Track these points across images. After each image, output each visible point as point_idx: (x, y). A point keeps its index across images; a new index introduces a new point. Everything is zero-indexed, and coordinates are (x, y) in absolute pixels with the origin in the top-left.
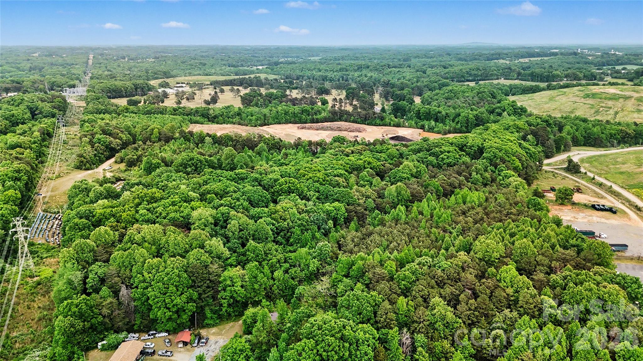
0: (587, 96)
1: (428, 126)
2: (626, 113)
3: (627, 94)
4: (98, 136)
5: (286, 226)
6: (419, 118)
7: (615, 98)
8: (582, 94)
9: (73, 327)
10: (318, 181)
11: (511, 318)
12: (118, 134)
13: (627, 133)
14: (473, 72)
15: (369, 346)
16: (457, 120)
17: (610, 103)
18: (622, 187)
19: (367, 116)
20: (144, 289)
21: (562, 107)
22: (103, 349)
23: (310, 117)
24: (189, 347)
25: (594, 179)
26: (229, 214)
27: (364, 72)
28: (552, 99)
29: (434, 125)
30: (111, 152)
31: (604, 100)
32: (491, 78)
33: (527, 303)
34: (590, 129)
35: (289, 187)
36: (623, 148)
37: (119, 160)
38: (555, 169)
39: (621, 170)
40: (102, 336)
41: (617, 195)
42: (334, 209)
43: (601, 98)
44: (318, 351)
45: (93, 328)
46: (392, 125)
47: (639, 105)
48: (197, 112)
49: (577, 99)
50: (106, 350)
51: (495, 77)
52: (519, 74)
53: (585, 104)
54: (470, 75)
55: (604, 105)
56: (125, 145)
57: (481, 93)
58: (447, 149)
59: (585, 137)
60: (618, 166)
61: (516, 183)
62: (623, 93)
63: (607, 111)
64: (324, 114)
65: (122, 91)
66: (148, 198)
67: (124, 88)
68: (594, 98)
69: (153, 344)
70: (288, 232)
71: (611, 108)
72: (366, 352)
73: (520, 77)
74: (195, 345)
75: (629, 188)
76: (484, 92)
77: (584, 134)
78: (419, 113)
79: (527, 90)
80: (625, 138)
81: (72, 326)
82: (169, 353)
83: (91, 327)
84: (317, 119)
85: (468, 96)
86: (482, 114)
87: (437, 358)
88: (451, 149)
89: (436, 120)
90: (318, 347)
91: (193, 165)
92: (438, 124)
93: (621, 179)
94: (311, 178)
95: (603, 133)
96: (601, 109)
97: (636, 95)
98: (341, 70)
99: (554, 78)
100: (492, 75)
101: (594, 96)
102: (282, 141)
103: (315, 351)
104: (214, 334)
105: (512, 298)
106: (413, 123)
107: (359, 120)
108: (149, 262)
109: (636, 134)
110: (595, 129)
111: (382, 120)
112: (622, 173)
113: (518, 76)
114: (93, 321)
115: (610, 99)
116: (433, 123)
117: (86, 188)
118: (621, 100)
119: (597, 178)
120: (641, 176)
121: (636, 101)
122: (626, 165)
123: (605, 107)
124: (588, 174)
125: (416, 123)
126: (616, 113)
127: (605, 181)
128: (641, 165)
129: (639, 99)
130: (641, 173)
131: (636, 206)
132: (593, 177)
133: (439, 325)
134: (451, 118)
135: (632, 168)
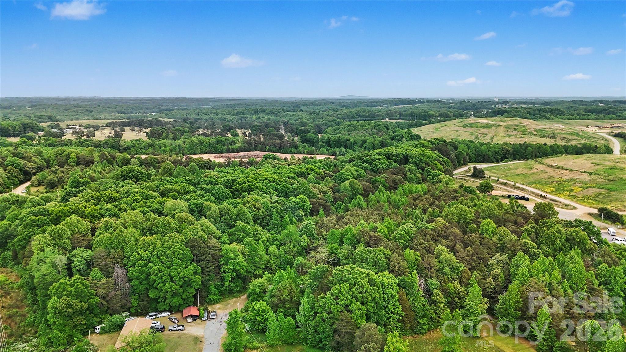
0: (465, 126)
1: (339, 152)
2: (499, 138)
3: (497, 123)
4: (9, 158)
5: (262, 214)
6: (330, 146)
7: (487, 126)
8: (462, 125)
9: (71, 308)
10: (274, 181)
11: (502, 261)
12: (31, 158)
13: (507, 150)
15: (393, 289)
16: (364, 146)
17: (485, 131)
18: (523, 184)
19: (282, 145)
20: (142, 266)
21: (448, 135)
22: (103, 331)
23: (226, 147)
24: (198, 321)
25: (498, 180)
26: (202, 204)
27: (261, 115)
28: (437, 129)
29: (345, 151)
30: (26, 176)
31: (480, 128)
32: (377, 118)
33: (513, 246)
34: (479, 148)
35: (249, 186)
36: (507, 162)
37: (36, 183)
38: (464, 176)
39: (517, 173)
40: (99, 320)
41: (523, 190)
42: (300, 201)
43: (477, 127)
44: (353, 293)
45: (90, 309)
46: (306, 152)
47: (508, 131)
48: (106, 143)
49: (459, 129)
50: (106, 332)
51: (381, 118)
52: (401, 115)
53: (466, 132)
54: (359, 116)
55: (481, 132)
56: (40, 169)
57: (378, 125)
58: (377, 157)
59: (475, 154)
60: (512, 171)
61: (445, 179)
62: (494, 123)
63: (484, 137)
64: (239, 145)
65: (9, 130)
66: (105, 198)
67: (12, 127)
68: (472, 127)
69: (159, 323)
70: (263, 220)
71: (486, 134)
72: (392, 295)
73: (401, 117)
74: (206, 318)
75: (529, 184)
77: (475, 153)
78: (330, 142)
79: (413, 126)
80: (506, 155)
81: (70, 306)
82: (181, 328)
83: (88, 309)
84: (232, 149)
85: (367, 129)
86: (385, 140)
87: (451, 298)
88: (381, 157)
89: (346, 147)
90: (354, 289)
91: (134, 177)
92: (347, 150)
93: (519, 179)
94: (266, 179)
95: (489, 151)
96: (479, 135)
97: (504, 124)
98: (238, 114)
99: (431, 116)
100: (378, 116)
101: (471, 125)
102: (211, 161)
103: (351, 293)
104: (219, 308)
105: (498, 245)
106: (325, 150)
107: (274, 149)
108: (144, 240)
109: (514, 151)
110: (483, 147)
111: (296, 149)
112: (518, 175)
114: (91, 301)
115: (484, 127)
116: (343, 150)
117: (17, 201)
118: (493, 128)
119: (500, 180)
120: (534, 175)
121: (505, 129)
122: (518, 170)
123: (482, 134)
124: (492, 178)
125: (328, 150)
126: (492, 138)
127: (508, 182)
128: (531, 168)
129: (507, 127)
130: (534, 173)
131: (541, 195)
132: (497, 179)
133: (447, 269)
134: (359, 145)
135: (525, 171)
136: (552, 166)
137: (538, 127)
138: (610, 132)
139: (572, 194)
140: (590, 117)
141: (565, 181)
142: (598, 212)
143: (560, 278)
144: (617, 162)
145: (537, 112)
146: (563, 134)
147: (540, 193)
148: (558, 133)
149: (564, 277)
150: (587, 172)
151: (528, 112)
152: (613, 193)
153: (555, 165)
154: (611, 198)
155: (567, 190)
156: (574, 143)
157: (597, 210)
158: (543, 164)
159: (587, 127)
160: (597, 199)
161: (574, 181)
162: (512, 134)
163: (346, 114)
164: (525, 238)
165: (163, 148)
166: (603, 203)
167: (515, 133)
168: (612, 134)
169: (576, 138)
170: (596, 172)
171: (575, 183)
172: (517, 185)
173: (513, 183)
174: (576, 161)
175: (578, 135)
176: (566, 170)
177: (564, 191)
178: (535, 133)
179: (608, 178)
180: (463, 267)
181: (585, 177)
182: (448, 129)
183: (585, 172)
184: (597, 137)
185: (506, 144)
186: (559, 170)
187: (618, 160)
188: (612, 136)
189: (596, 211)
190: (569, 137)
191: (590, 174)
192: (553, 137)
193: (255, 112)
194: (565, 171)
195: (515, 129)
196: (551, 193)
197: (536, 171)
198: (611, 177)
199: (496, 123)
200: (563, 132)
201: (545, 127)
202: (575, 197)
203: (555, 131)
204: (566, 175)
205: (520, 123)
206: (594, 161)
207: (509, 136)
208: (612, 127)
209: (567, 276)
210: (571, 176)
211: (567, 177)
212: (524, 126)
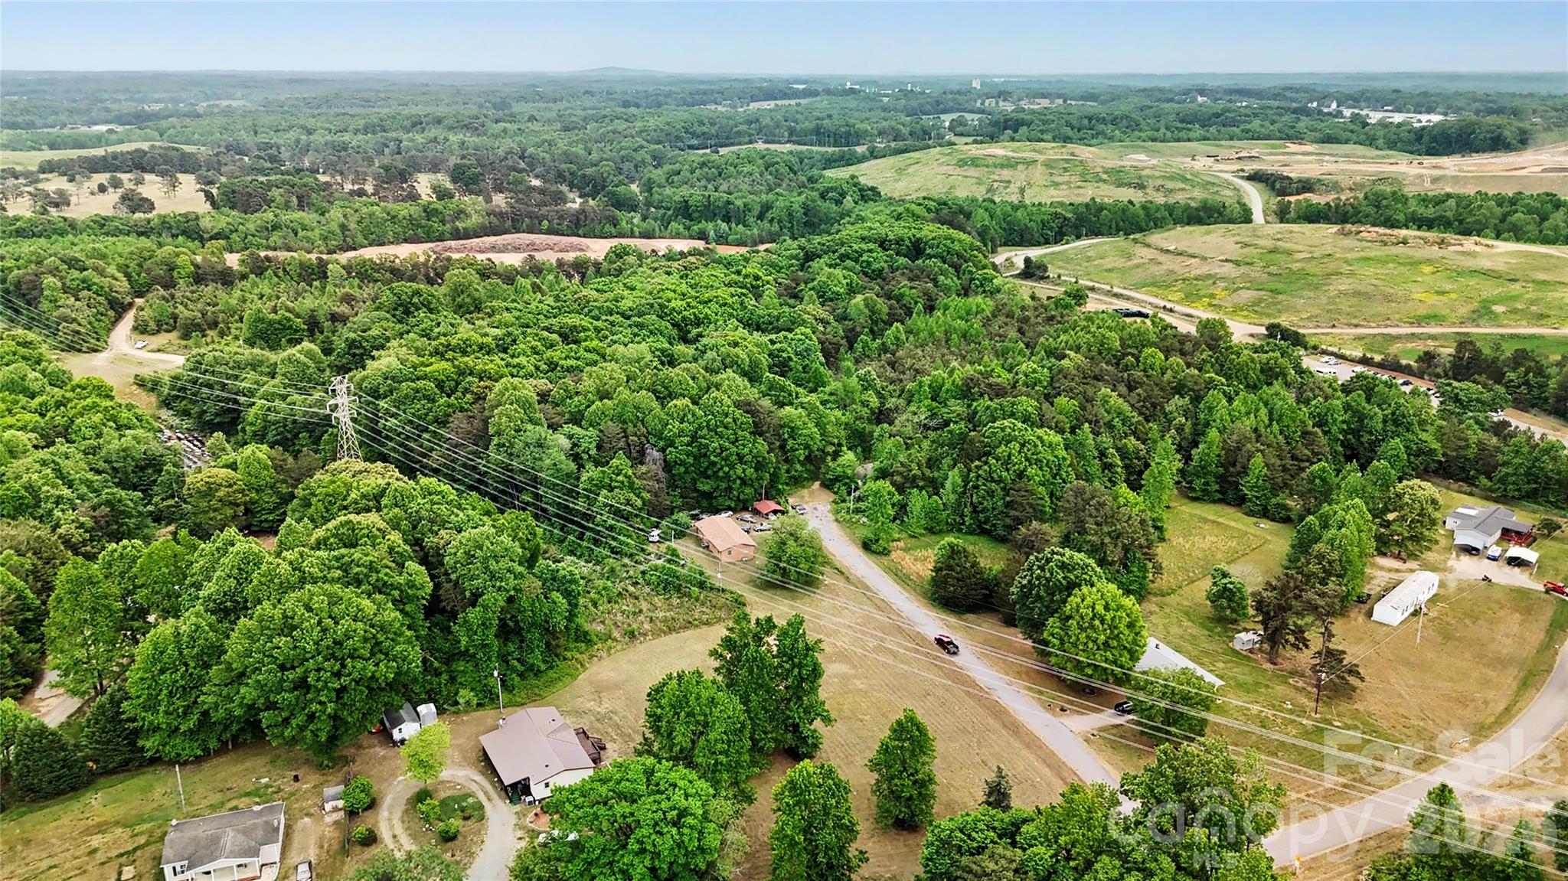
0: (963, 163)
1: (715, 231)
2: (1035, 189)
3: (1027, 156)
6: (690, 217)
7: (1010, 164)
8: (953, 160)
11: (1183, 406)
13: (1065, 218)
14: (699, 129)
16: (769, 215)
17: (1006, 174)
18: (1126, 288)
19: (582, 217)
21: (930, 185)
28: (900, 170)
29: (726, 229)
31: (993, 169)
36: (1067, 243)
37: (152, 325)
39: (1106, 267)
41: (1128, 298)
43: (987, 166)
46: (637, 234)
47: (1051, 174)
49: (950, 170)
51: (747, 139)
52: (792, 132)
53: (965, 177)
54: (694, 135)
55: (997, 178)
60: (1096, 263)
62: (1019, 155)
63: (1006, 188)
68: (977, 166)
71: (1009, 182)
73: (794, 138)
75: (1137, 287)
76: (777, 163)
77: (1004, 225)
78: (687, 207)
79: (835, 161)
80: (1061, 227)
88: (871, 246)
89: (727, 219)
92: (732, 225)
93: (1115, 278)
95: (1031, 221)
96: (996, 185)
97: (1041, 158)
99: (859, 137)
100: (738, 133)
101: (973, 162)
106: (680, 227)
110: (1019, 213)
111: (615, 226)
112: (1109, 270)
113: (791, 135)
115: (1002, 166)
116: (722, 225)
118: (1020, 167)
119: (1080, 282)
120: (1140, 270)
121: (1044, 168)
122: (1107, 260)
123: (1001, 181)
124: (1063, 278)
125: (688, 228)
126: (1022, 190)
127: (1097, 285)
128: (1129, 257)
129: (1048, 164)
130: (1138, 266)
131: (1164, 307)
132: (1074, 280)
133: (1117, 422)
134: (756, 213)
135: (1120, 263)
136: (1168, 251)
137: (1110, 164)
138: (1238, 171)
139: (1215, 302)
140: (1192, 135)
141: (1196, 279)
142: (1266, 332)
143: (1267, 422)
144: (1278, 239)
145: (1086, 122)
146: (1157, 178)
147: (1162, 303)
148: (1148, 177)
149: (1271, 420)
150: (1231, 261)
151: (1069, 124)
152: (1280, 297)
153: (1172, 248)
154: (1279, 307)
155: (1204, 296)
156: (1180, 198)
157: (1264, 328)
158: (1149, 246)
159: (1193, 159)
160: (1256, 308)
161: (1214, 279)
162: (1058, 179)
163: (662, 130)
164: (1208, 372)
165: (301, 233)
166: (1268, 316)
167: (1067, 178)
168: (1241, 174)
169: (1183, 186)
170: (1247, 260)
171: (1214, 283)
172: (1116, 290)
173: (1108, 288)
174: (1207, 238)
175: (1184, 180)
176: (1195, 257)
177: (1200, 298)
178: (1105, 177)
179: (1266, 270)
180: (1136, 418)
181: (1228, 270)
182: (926, 171)
183: (1227, 261)
184: (1216, 181)
185: (1061, 204)
186: (1180, 258)
187: (1279, 236)
188: (1242, 178)
189: (1263, 330)
190: (1170, 185)
191: (1237, 263)
192: (1141, 187)
193: (414, 125)
194: (1193, 260)
195: (1065, 170)
196: (1178, 302)
197: (1140, 261)
198: (1273, 269)
199: (1025, 155)
200: (1157, 174)
201: (1122, 163)
202: (1220, 307)
203: (1144, 173)
204: (1197, 268)
205: (1073, 154)
206: (1238, 238)
207: (1056, 185)
208: (1239, 158)
209: (1275, 416)
210: (1204, 270)
211: (1198, 272)
212: (1081, 162)
